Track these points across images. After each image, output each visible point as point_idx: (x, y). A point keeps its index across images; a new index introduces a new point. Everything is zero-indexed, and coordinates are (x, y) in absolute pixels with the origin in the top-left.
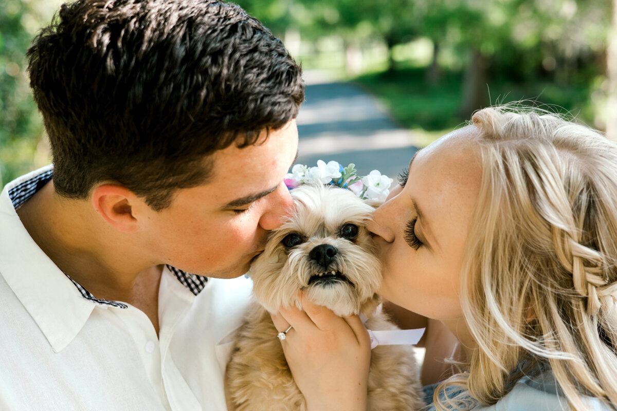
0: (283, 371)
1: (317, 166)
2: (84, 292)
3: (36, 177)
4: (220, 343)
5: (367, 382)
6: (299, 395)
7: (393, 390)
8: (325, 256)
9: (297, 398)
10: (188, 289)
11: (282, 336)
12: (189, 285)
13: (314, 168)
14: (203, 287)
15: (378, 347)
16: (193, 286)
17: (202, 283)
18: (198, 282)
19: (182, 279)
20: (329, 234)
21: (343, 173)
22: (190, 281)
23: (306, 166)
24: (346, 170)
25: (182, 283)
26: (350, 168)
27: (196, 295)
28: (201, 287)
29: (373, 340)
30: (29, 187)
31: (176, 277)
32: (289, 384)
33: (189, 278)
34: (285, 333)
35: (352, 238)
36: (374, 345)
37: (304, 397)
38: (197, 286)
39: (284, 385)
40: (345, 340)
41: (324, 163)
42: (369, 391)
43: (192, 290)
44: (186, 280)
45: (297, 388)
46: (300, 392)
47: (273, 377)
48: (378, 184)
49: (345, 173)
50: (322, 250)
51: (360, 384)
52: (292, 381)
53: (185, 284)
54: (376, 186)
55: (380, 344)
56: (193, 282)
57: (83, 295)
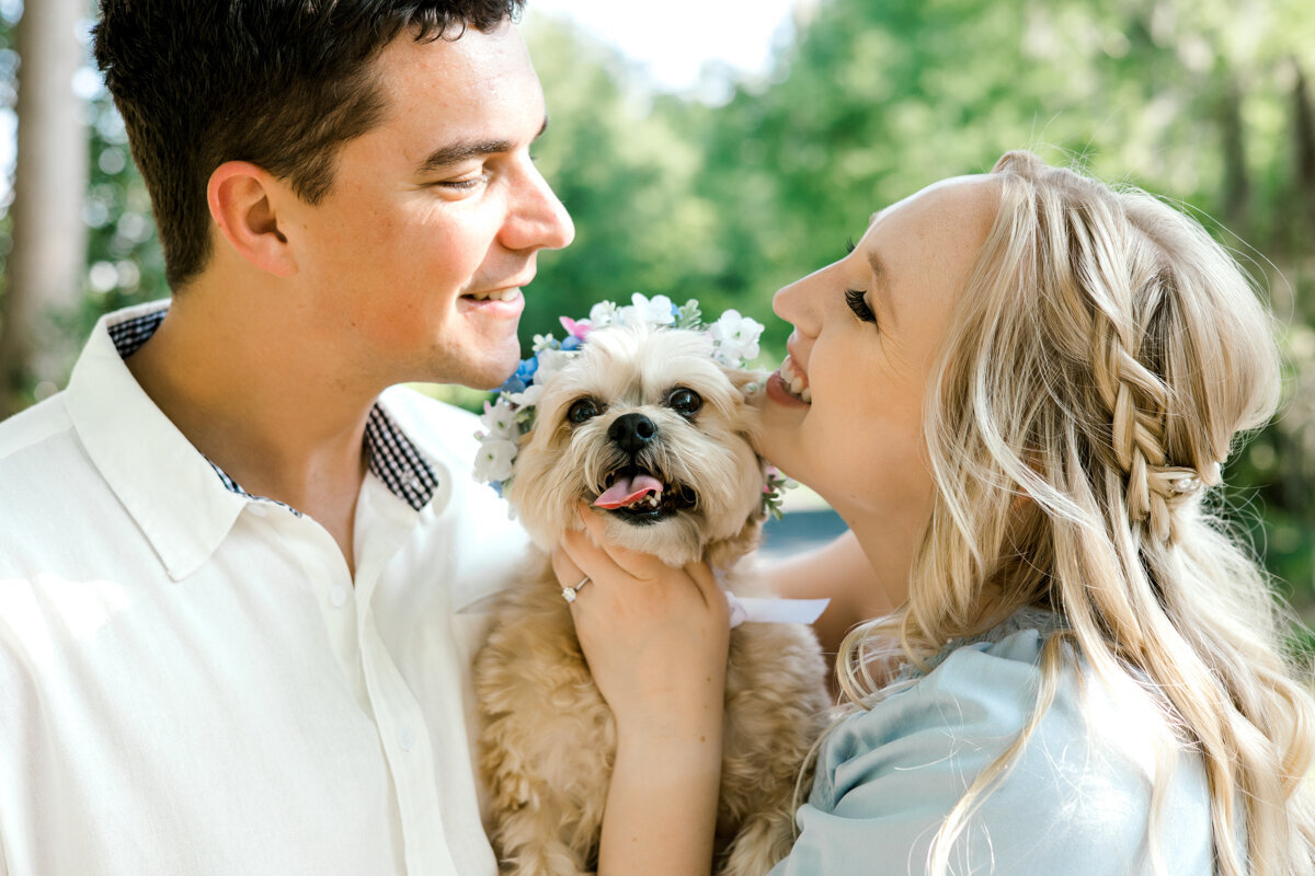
0: (573, 658)
1: (631, 304)
2: (228, 481)
3: (151, 315)
4: (461, 612)
5: (726, 682)
6: (602, 705)
7: (770, 696)
8: (633, 435)
9: (598, 709)
10: (405, 501)
11: (569, 594)
12: (406, 495)
13: (628, 308)
14: (431, 495)
15: (744, 624)
16: (413, 495)
17: (428, 490)
18: (421, 489)
19: (396, 487)
20: (649, 402)
21: (677, 317)
22: (408, 488)
23: (614, 304)
24: (683, 312)
25: (395, 493)
26: (691, 308)
27: (418, 510)
28: (426, 497)
29: (734, 609)
30: (139, 330)
31: (385, 485)
32: (584, 687)
33: (407, 483)
34: (576, 591)
35: (688, 413)
36: (736, 619)
37: (609, 709)
38: (419, 496)
39: (576, 686)
40: (681, 599)
41: (645, 299)
42: (728, 700)
43: (411, 502)
44: (401, 488)
45: (600, 695)
46: (604, 701)
47: (556, 667)
48: (738, 334)
49: (681, 318)
50: (629, 424)
51: (709, 679)
52: (591, 683)
53: (400, 494)
54: (734, 337)
55: (749, 619)
56: (414, 490)
57: (226, 486)
